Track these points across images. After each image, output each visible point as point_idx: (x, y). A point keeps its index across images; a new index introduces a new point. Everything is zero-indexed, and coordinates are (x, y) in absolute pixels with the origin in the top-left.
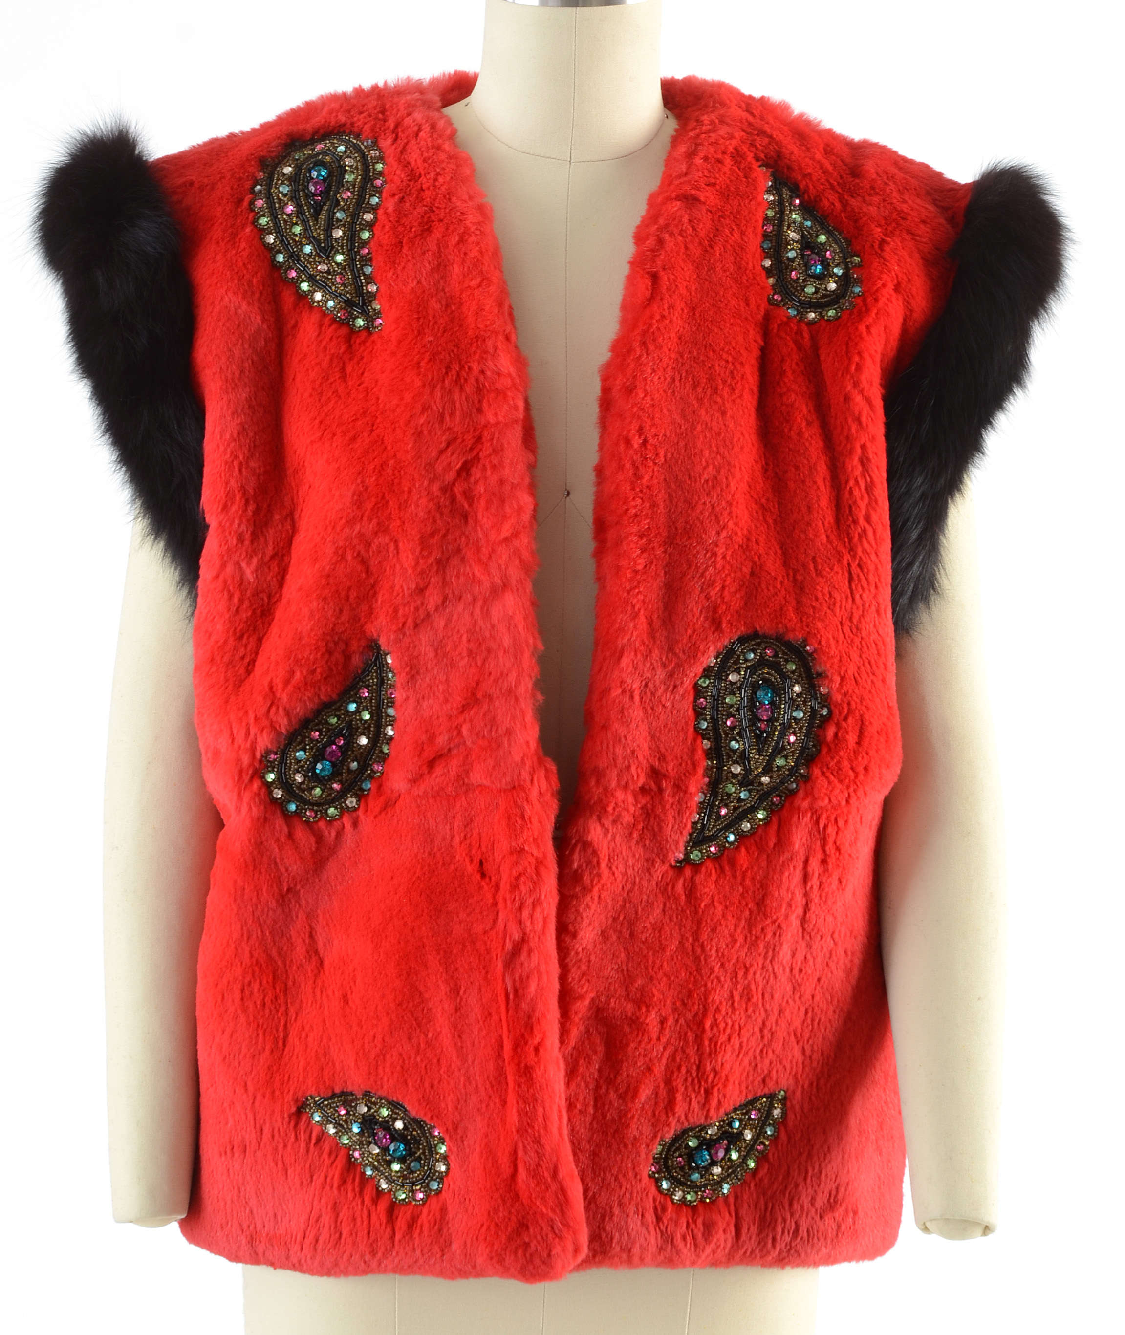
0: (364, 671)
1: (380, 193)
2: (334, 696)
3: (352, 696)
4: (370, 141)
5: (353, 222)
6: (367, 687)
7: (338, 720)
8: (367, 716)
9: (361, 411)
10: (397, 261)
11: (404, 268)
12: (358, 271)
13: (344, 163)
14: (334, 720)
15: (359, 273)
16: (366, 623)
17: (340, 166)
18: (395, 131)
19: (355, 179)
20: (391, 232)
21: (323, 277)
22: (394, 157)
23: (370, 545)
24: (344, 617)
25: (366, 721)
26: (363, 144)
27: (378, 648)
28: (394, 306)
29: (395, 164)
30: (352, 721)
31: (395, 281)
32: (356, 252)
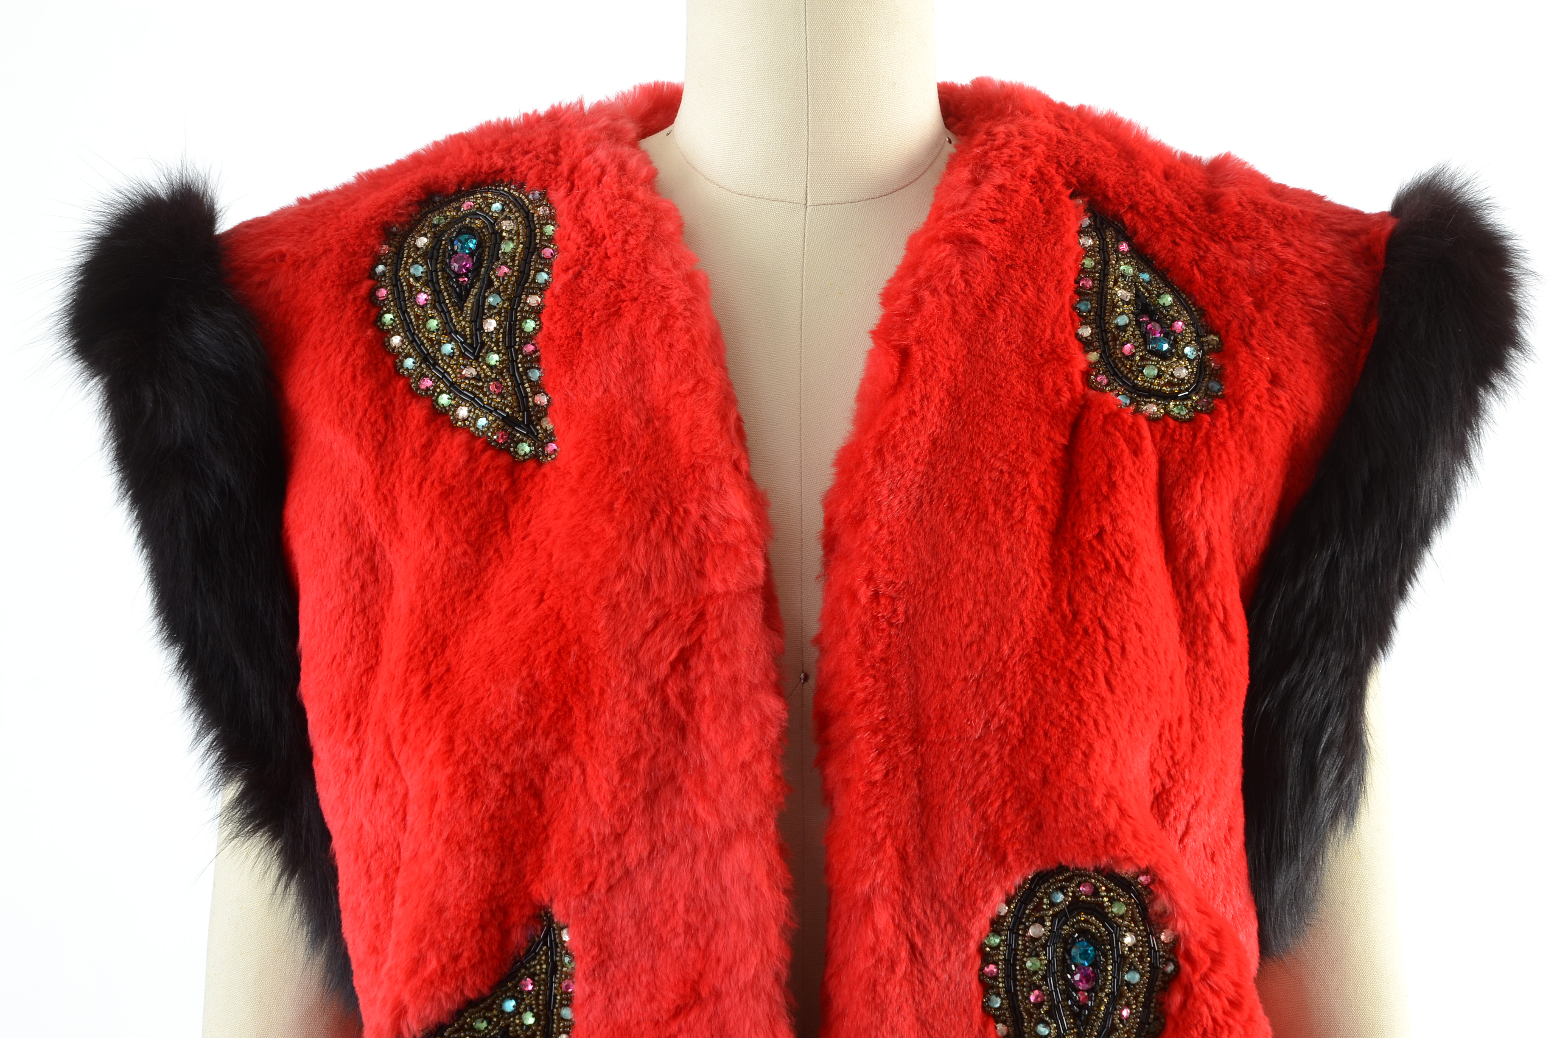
0: (528, 951)
1: (550, 266)
2: (485, 991)
3: (509, 990)
4: (537, 192)
5: (512, 309)
6: (532, 976)
7: (489, 1023)
8: (530, 1020)
9: (525, 575)
10: (576, 362)
11: (584, 371)
12: (521, 377)
13: (501, 227)
14: (482, 1025)
15: (522, 380)
16: (533, 881)
17: (495, 233)
18: (570, 179)
19: (515, 249)
20: (564, 320)
21: (473, 386)
22: (569, 214)
23: (547, 770)
24: (507, 875)
25: (529, 1027)
26: (527, 197)
27: (550, 920)
28: (573, 426)
29: (569, 224)
30: (508, 1026)
31: (572, 390)
32: (516, 351)
